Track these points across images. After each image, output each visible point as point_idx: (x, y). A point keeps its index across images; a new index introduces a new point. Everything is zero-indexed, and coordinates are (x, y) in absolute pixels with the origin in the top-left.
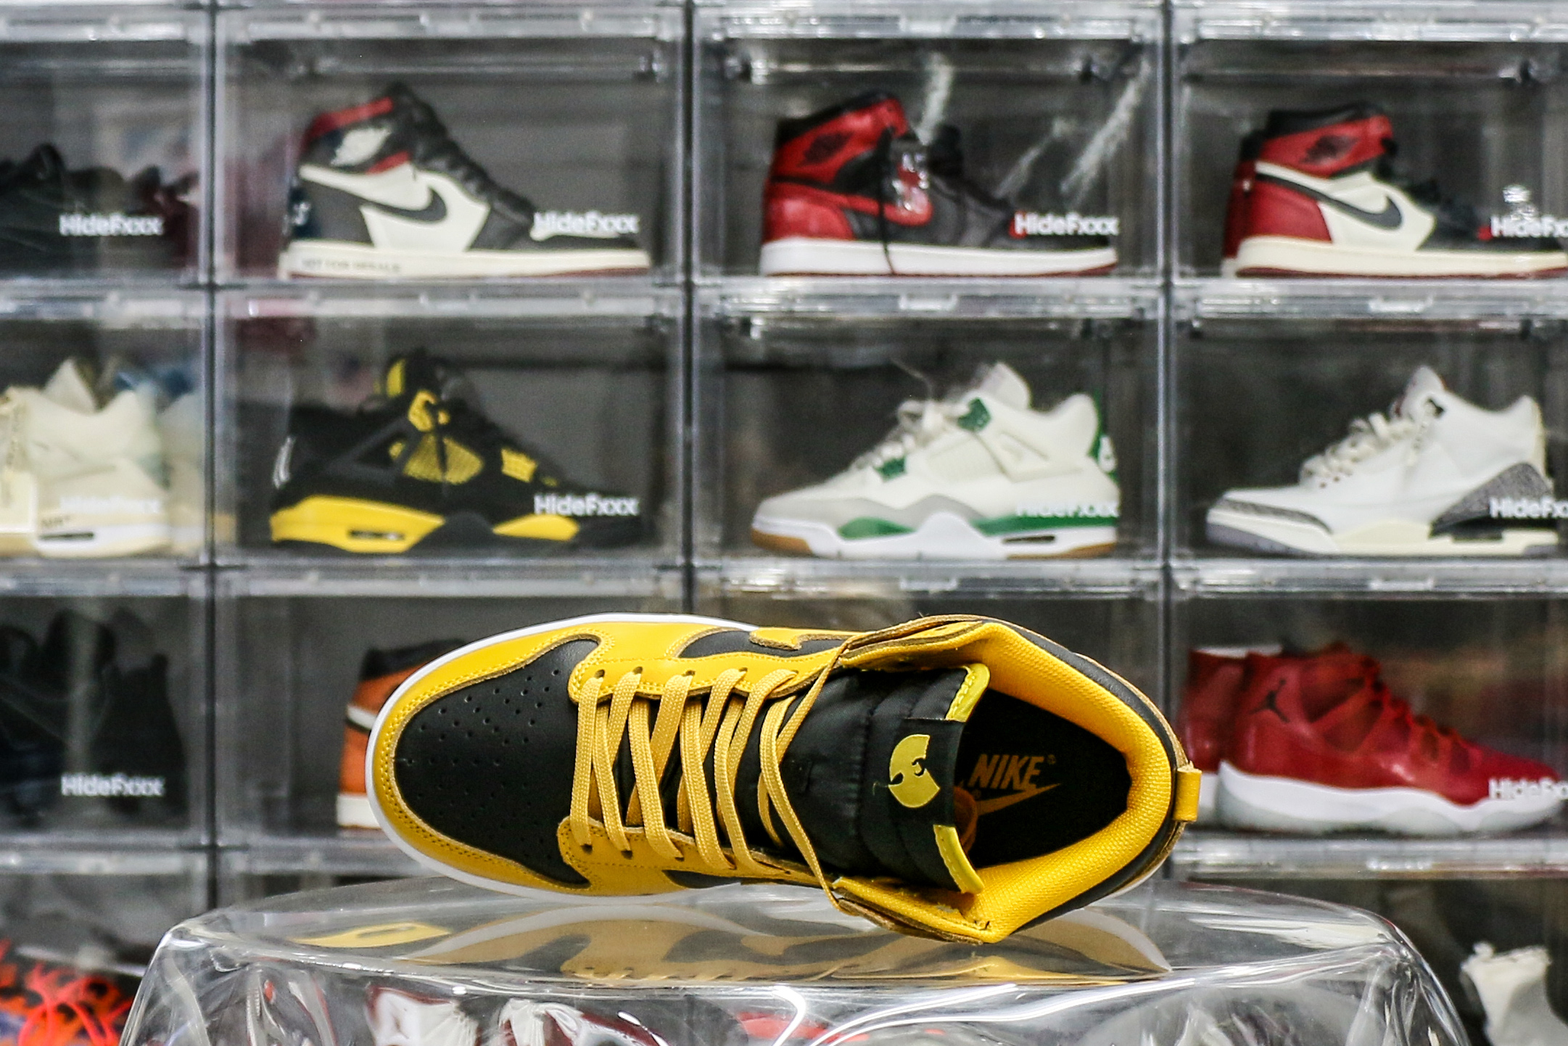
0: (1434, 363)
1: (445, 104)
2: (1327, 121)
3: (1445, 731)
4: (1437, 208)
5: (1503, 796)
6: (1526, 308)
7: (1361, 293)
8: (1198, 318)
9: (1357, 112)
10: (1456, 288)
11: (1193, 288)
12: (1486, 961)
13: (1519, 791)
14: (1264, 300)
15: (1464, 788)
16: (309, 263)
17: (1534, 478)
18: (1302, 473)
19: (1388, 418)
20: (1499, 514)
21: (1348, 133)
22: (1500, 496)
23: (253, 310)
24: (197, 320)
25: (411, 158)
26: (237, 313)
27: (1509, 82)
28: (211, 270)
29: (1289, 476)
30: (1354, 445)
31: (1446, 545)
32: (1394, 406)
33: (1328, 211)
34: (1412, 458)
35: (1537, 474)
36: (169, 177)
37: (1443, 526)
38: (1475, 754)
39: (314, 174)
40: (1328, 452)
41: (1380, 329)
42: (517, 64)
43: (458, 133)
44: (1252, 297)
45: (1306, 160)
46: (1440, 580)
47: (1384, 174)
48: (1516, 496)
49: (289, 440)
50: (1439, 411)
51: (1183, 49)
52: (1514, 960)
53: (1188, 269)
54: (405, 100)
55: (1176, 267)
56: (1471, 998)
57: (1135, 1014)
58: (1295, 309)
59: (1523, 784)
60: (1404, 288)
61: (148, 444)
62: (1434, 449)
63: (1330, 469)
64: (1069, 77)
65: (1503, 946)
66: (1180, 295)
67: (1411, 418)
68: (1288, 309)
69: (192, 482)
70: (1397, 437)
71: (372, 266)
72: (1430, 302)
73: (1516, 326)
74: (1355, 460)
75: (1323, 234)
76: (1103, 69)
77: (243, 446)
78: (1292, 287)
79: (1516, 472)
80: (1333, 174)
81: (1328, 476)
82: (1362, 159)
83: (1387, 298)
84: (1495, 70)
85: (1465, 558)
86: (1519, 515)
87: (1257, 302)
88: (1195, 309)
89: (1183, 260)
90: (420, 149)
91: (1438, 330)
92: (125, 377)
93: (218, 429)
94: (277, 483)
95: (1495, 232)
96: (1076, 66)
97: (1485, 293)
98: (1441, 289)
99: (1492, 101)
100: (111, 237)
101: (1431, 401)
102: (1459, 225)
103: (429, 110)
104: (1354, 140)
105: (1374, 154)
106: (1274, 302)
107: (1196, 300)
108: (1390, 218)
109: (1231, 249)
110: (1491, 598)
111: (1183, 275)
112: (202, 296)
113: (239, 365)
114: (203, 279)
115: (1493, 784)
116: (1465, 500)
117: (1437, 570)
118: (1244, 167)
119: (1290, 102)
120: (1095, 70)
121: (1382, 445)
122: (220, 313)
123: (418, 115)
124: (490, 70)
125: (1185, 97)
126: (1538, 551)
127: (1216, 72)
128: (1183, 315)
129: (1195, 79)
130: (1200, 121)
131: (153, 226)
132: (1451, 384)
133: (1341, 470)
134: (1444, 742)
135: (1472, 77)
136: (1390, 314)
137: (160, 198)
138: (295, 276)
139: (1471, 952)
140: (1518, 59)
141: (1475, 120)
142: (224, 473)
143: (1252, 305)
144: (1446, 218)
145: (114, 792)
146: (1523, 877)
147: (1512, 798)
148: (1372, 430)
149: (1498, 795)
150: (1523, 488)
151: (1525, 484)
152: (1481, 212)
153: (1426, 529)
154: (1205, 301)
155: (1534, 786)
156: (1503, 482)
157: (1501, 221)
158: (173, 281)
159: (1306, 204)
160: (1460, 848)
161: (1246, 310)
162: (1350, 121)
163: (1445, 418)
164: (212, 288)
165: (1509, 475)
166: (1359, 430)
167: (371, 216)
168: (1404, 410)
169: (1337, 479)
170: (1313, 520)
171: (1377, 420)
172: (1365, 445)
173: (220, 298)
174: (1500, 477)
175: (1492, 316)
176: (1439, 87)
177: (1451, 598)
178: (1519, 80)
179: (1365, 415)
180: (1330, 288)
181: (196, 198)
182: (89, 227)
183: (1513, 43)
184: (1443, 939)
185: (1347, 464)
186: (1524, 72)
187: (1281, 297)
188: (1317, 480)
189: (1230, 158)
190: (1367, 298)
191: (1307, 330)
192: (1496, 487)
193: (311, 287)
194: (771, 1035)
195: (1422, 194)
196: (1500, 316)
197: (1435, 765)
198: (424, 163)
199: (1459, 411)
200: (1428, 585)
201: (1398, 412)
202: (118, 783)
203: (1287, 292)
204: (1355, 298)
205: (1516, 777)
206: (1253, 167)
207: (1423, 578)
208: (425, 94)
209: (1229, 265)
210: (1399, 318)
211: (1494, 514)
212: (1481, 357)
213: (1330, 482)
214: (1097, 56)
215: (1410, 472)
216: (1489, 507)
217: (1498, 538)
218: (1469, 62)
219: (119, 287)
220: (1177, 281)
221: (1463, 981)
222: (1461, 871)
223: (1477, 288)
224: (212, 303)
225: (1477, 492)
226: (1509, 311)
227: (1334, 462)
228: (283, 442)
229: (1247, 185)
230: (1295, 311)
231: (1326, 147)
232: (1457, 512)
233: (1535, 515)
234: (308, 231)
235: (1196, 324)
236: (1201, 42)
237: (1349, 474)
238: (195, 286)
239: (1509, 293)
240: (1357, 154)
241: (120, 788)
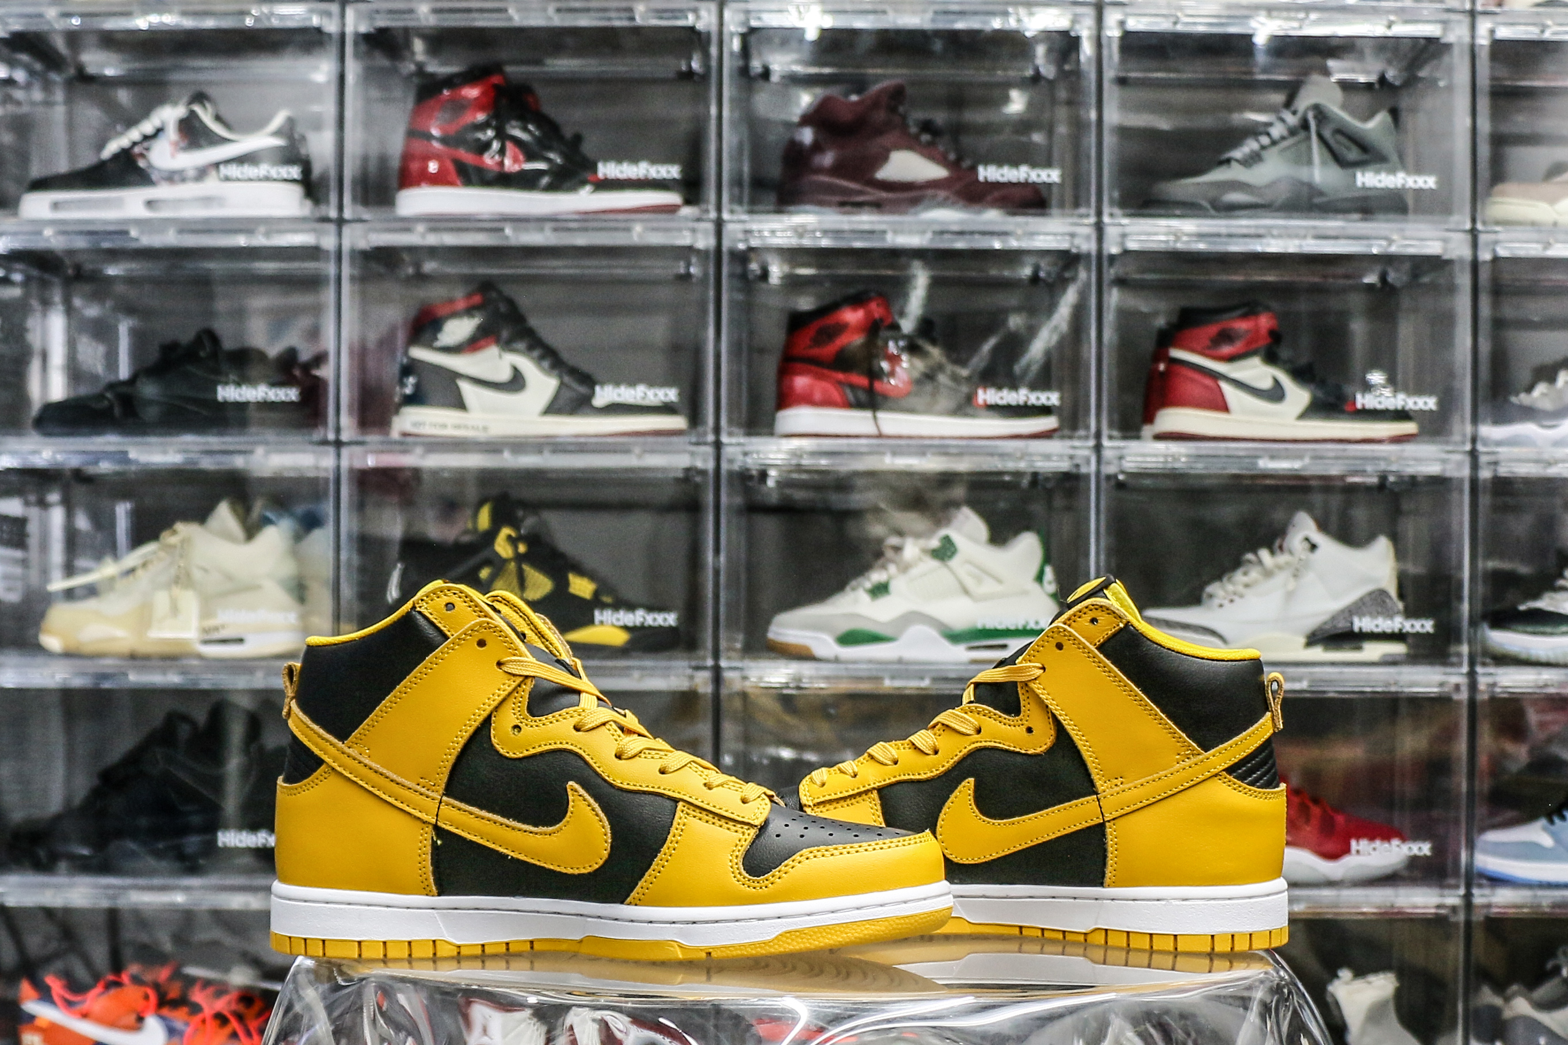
0: (1310, 510)
1: (524, 298)
2: (1226, 316)
3: (1316, 801)
4: (1312, 387)
5: (1361, 853)
6: (1383, 466)
7: (1252, 453)
8: (1123, 472)
9: (1250, 310)
10: (1328, 450)
11: (1119, 448)
12: (1347, 983)
13: (1374, 849)
14: (1175, 458)
15: (1330, 847)
16: (415, 424)
17: (1388, 601)
18: (1204, 596)
19: (1272, 552)
20: (1360, 629)
21: (1242, 326)
22: (1361, 615)
23: (371, 462)
24: (326, 470)
25: (497, 341)
26: (358, 464)
27: (1370, 287)
28: (338, 430)
29: (1194, 598)
30: (1245, 574)
31: (1318, 653)
32: (1277, 543)
33: (1226, 388)
34: (1292, 584)
35: (1390, 597)
36: (305, 356)
37: (1313, 639)
38: (1340, 819)
39: (419, 353)
40: (1225, 579)
41: (1268, 482)
42: (583, 267)
43: (534, 322)
44: (1166, 456)
45: (1209, 348)
46: (1313, 681)
47: (1271, 358)
48: (1374, 615)
49: (399, 565)
50: (1313, 547)
51: (1112, 258)
52: (1369, 983)
53: (1115, 433)
54: (494, 295)
55: (1105, 431)
56: (1335, 1012)
57: (1068, 1021)
58: (1200, 465)
59: (1378, 843)
60: (1287, 449)
61: (288, 568)
62: (1309, 577)
63: (1226, 592)
64: (1020, 280)
65: (1360, 972)
66: (1107, 454)
67: (1291, 553)
68: (1194, 465)
69: (322, 599)
70: (1280, 568)
71: (466, 427)
72: (1307, 461)
73: (1374, 480)
74: (1247, 586)
75: (1221, 405)
76: (1049, 274)
77: (362, 570)
78: (1197, 448)
79: (1373, 596)
80: (1230, 359)
81: (1225, 598)
82: (1254, 346)
83: (1273, 457)
84: (1361, 276)
85: (1333, 664)
86: (1376, 630)
87: (1170, 459)
88: (1120, 466)
89: (1111, 425)
90: (505, 334)
91: (1313, 483)
92: (269, 514)
93: (344, 556)
94: (390, 600)
95: (1359, 406)
96: (1027, 272)
97: (1352, 454)
98: (1314, 450)
99: (1356, 301)
100: (258, 402)
101: (1307, 539)
102: (1332, 400)
103: (511, 303)
104: (1247, 331)
105: (1264, 342)
106: (1183, 459)
107: (1121, 458)
108: (1276, 394)
109: (1149, 418)
110: (1352, 696)
111: (1111, 438)
112: (331, 450)
113: (360, 506)
114: (331, 436)
115: (1353, 843)
116: (1333, 618)
117: (1310, 673)
118: (1160, 352)
119: (1198, 301)
120: (1042, 274)
121: (1268, 574)
122: (345, 464)
123: (503, 308)
124: (562, 271)
125: (1114, 297)
126: (1390, 659)
127: (1138, 276)
128: (1110, 469)
129: (1121, 282)
130: (1124, 315)
131: (292, 394)
132: (1323, 526)
133: (1235, 593)
134: (1316, 810)
135: (1342, 282)
136: (1272, 469)
137: (297, 372)
138: (405, 435)
139: (1335, 976)
140: (1378, 268)
141: (1344, 316)
142: (347, 591)
143: (1166, 462)
144: (1320, 394)
145: (260, 845)
146: (1379, 917)
147: (1369, 854)
148: (1260, 562)
149: (1358, 852)
150: (1380, 610)
151: (1382, 606)
152: (1348, 389)
153: (1303, 640)
154: (1128, 459)
155: (1386, 845)
156: (1364, 604)
157: (1363, 396)
158: (306, 438)
159: (1208, 382)
160: (1327, 893)
161: (1161, 466)
162: (1245, 316)
163: (1319, 553)
164: (338, 444)
165: (1367, 599)
166: (1249, 562)
167: (465, 387)
168: (1285, 545)
169: (1232, 601)
170: (1213, 633)
171: (1264, 554)
172: (1254, 574)
173: (345, 452)
174: (1362, 599)
175: (1355, 473)
176: (1315, 290)
177: (1320, 696)
178: (1379, 285)
179: (1254, 550)
180: (1227, 449)
181: (326, 372)
182: (240, 395)
183: (1375, 255)
184: (1313, 964)
185: (1240, 588)
186: (1383, 278)
187: (1188, 456)
188: (1216, 601)
189: (1148, 345)
190: (1257, 457)
191: (1207, 482)
192: (1357, 608)
193: (415, 444)
194: (779, 1036)
195: (1301, 375)
196: (1363, 473)
197: (1308, 829)
198: (507, 345)
199: (1329, 547)
200: (1304, 685)
201: (1281, 548)
202: (263, 838)
203: (1193, 452)
204: (1248, 457)
205: (1372, 838)
206: (1167, 352)
207: (1299, 679)
208: (508, 290)
209: (1148, 430)
210: (1281, 473)
211: (1356, 629)
212: (1348, 505)
213: (1226, 602)
214: (1043, 264)
215: (1290, 596)
216: (1352, 624)
217: (1359, 648)
218: (1340, 270)
219: (266, 443)
220: (1106, 443)
221: (1329, 999)
222: (1329, 913)
223: (1345, 450)
224: (338, 456)
225: (1342, 611)
226: (1369, 468)
227: (1230, 587)
228: (395, 566)
229: (1162, 367)
230: (1200, 468)
231: (1226, 337)
232: (1327, 627)
233: (1389, 631)
234: (416, 399)
235: (1121, 477)
236: (1126, 252)
237: (1241, 596)
238: (325, 442)
239: (1369, 454)
240: (1249, 343)
241: (264, 841)
